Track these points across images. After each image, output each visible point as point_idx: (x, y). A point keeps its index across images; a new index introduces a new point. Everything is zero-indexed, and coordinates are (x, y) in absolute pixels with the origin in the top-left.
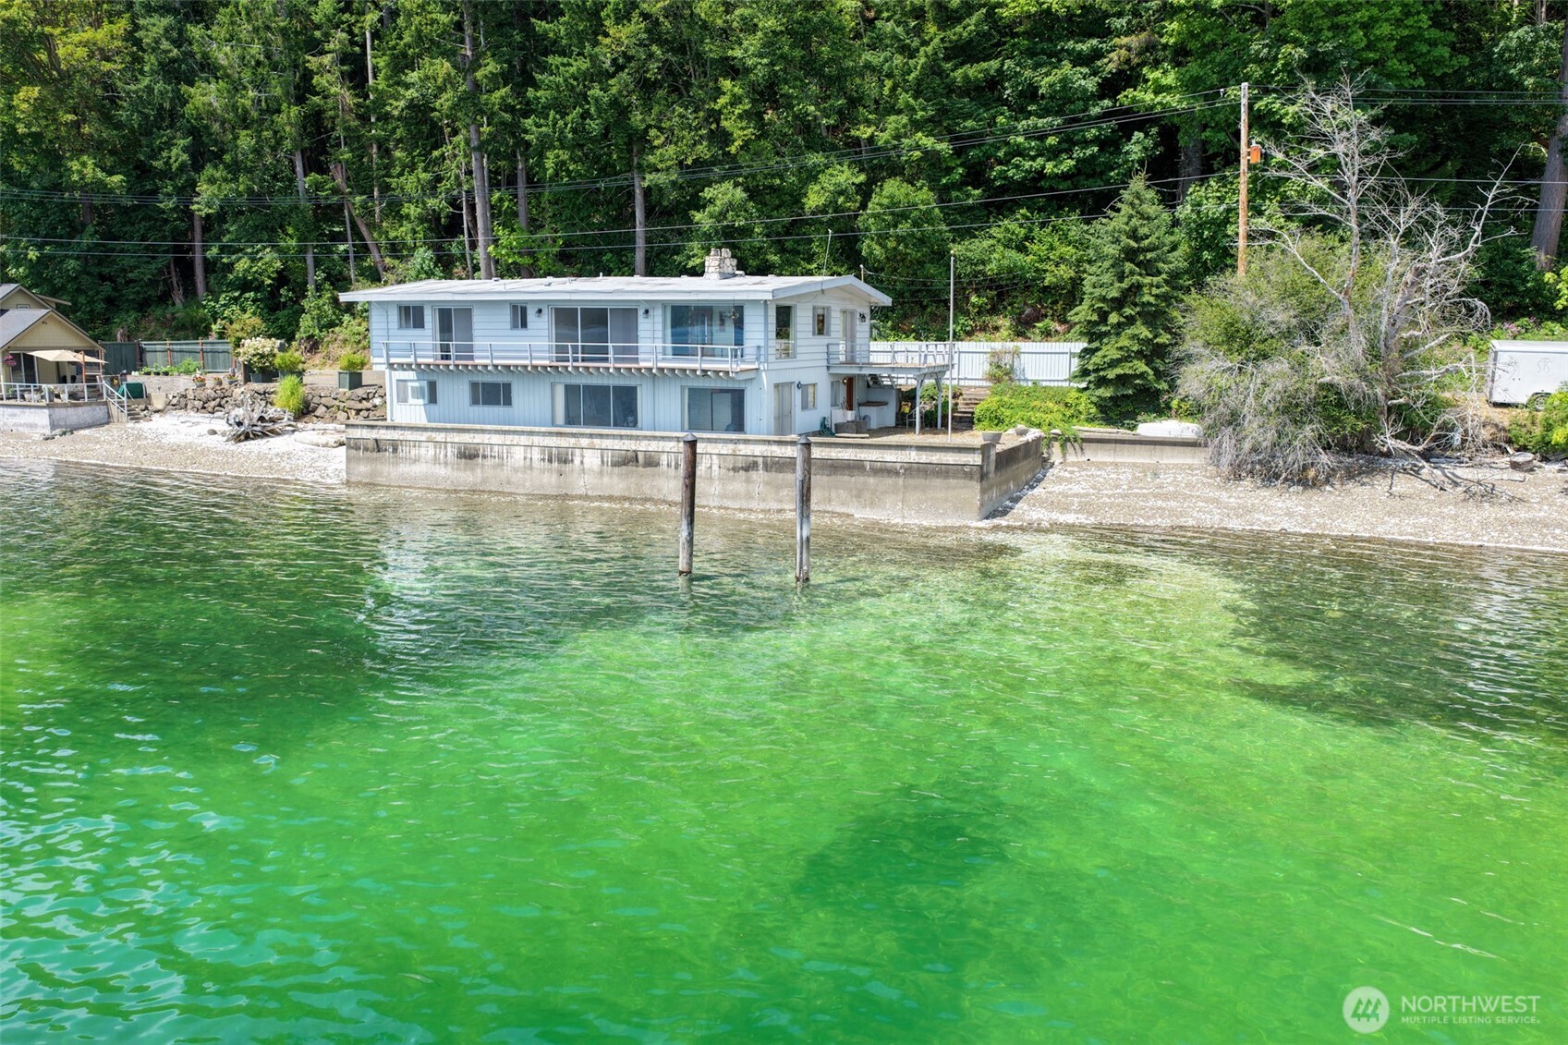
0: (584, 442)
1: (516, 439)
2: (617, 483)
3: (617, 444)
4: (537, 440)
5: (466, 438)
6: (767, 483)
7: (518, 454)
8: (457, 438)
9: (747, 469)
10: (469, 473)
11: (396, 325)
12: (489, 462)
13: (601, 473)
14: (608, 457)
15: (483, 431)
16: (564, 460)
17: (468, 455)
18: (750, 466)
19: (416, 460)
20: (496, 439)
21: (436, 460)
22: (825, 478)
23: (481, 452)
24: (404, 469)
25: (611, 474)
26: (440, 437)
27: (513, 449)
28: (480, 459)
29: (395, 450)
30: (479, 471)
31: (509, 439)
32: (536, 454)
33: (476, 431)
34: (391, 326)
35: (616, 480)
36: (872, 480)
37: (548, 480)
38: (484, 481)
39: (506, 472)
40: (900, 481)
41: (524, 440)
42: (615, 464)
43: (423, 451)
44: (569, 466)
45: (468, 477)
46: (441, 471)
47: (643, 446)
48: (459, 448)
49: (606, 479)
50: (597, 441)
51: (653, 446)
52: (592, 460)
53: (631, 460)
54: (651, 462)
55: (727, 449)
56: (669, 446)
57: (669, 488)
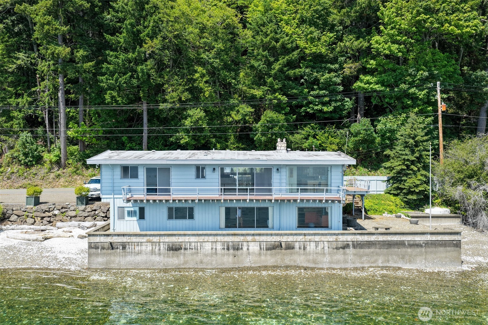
0: (249, 238)
1: (206, 238)
2: (270, 259)
3: (269, 239)
4: (219, 238)
5: (174, 239)
6: (355, 255)
7: (208, 247)
8: (167, 239)
9: (343, 248)
10: (175, 259)
11: (119, 177)
12: (189, 252)
13: (260, 254)
14: (264, 246)
15: (185, 235)
16: (237, 248)
17: (174, 249)
18: (346, 246)
19: (139, 253)
20: (193, 239)
21: (153, 252)
22: (385, 250)
23: (183, 247)
24: (130, 258)
25: (266, 255)
26: (156, 239)
27: (204, 244)
28: (183, 251)
29: (124, 248)
30: (182, 257)
31: (201, 239)
32: (219, 246)
33: (180, 235)
34: (115, 177)
35: (269, 257)
36: (409, 250)
37: (228, 261)
38: (186, 262)
39: (198, 258)
40: (423, 250)
41: (211, 239)
42: (268, 249)
43: (144, 248)
44: (240, 252)
45: (174, 261)
46: (156, 258)
47: (284, 239)
48: (168, 245)
49: (263, 258)
50: (257, 238)
51: (290, 239)
52: (254, 247)
53: (278, 246)
54: (290, 247)
55: (332, 238)
56: (300, 238)
57: (300, 260)
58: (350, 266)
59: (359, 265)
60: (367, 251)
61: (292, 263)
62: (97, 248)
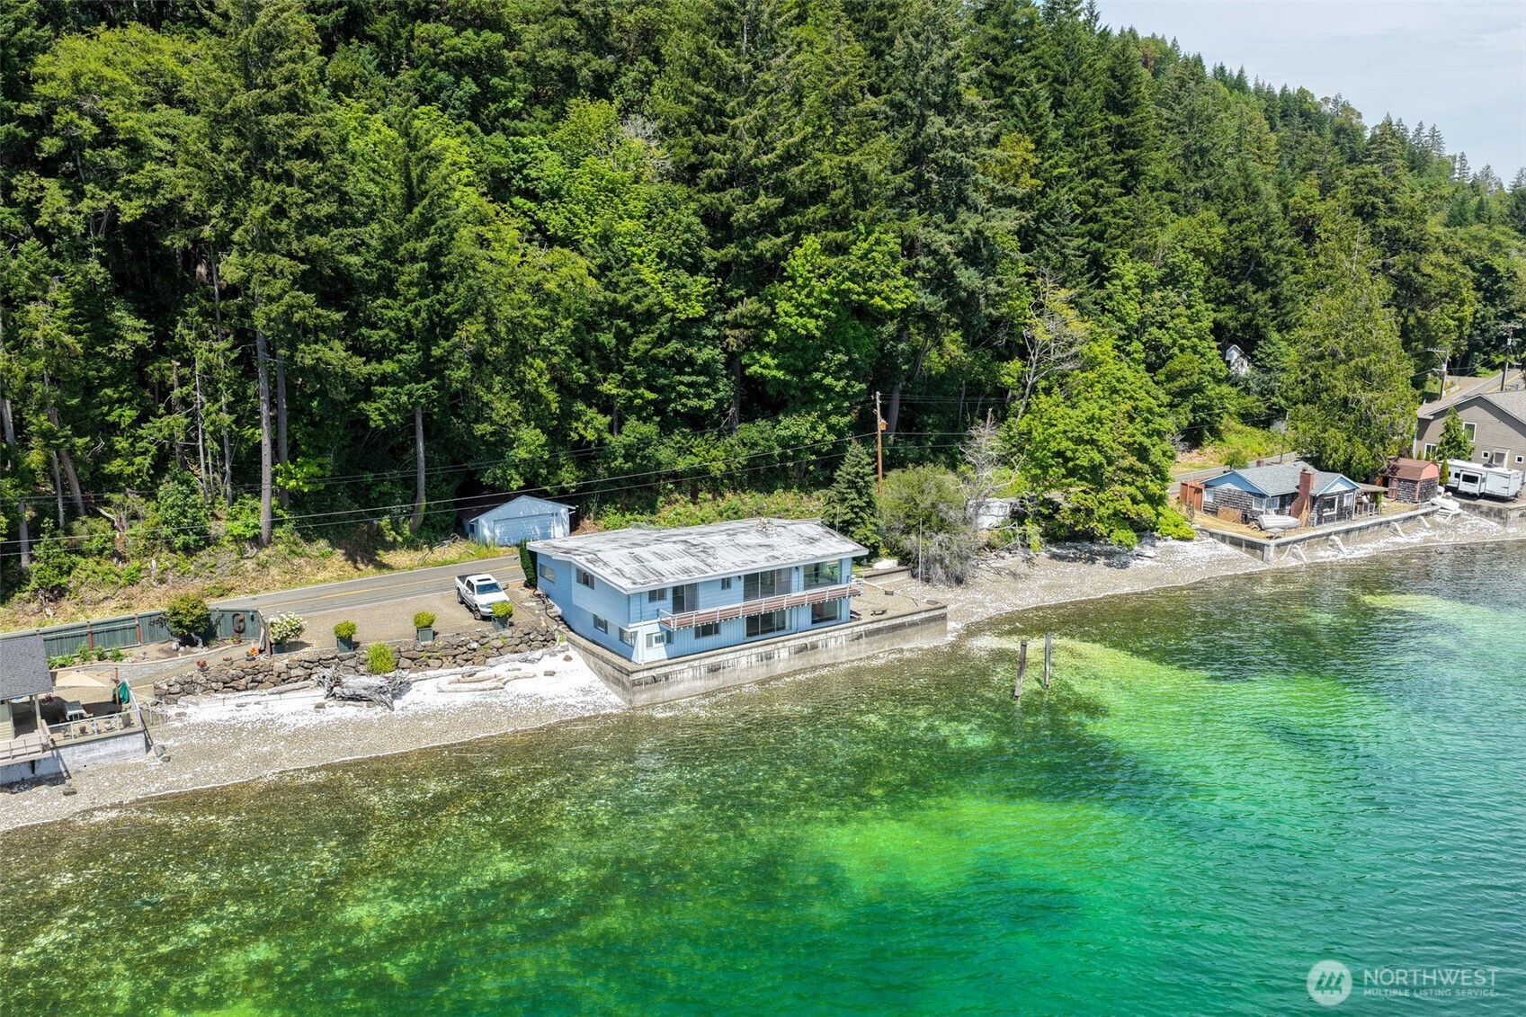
0: (780, 645)
2: (798, 663)
3: (797, 642)
4: (753, 650)
5: (713, 660)
6: (867, 644)
7: (744, 661)
8: (707, 661)
9: (858, 639)
10: (715, 680)
12: (727, 670)
13: (791, 659)
14: (792, 651)
15: (719, 654)
16: (769, 657)
17: (714, 670)
18: (859, 637)
19: (682, 681)
20: (730, 656)
21: (694, 678)
22: (890, 635)
23: (722, 666)
24: (672, 689)
25: (794, 659)
26: (696, 663)
27: (740, 660)
28: (721, 670)
29: (667, 679)
30: (721, 677)
31: (738, 654)
32: (754, 659)
34: (643, 602)
35: (797, 661)
36: (909, 630)
37: (762, 672)
38: (725, 682)
39: (735, 675)
40: (920, 627)
41: (747, 652)
42: (796, 653)
43: (685, 675)
44: (773, 661)
45: (714, 683)
46: (698, 683)
47: (808, 641)
48: (708, 668)
49: (792, 662)
50: (787, 644)
51: (812, 639)
52: (784, 654)
53: (803, 649)
54: (814, 647)
55: (848, 631)
56: (822, 636)
57: (823, 658)
58: (863, 655)
59: (870, 653)
60: (877, 637)
61: (818, 663)
62: (640, 684)
